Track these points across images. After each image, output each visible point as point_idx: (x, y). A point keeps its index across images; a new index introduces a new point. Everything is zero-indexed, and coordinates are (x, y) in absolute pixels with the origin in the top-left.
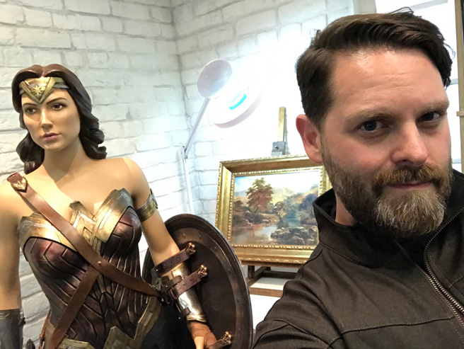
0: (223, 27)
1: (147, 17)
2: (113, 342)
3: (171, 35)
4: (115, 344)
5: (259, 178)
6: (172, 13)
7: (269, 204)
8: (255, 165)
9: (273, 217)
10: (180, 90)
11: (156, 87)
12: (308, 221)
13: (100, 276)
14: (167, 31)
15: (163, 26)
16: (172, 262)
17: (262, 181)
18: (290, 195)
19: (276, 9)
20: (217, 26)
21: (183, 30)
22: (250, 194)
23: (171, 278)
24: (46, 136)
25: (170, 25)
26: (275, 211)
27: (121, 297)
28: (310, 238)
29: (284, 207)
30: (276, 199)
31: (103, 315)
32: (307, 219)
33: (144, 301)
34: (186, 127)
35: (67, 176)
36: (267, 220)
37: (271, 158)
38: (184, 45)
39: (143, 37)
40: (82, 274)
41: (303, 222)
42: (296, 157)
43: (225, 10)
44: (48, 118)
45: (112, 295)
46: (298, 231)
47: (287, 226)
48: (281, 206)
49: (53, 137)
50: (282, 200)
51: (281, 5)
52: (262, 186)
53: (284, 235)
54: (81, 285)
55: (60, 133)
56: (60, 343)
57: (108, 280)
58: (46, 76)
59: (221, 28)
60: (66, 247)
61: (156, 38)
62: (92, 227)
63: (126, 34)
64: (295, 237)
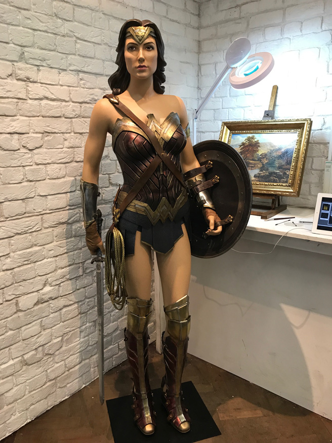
0: (239, 21)
1: (183, 7)
2: (162, 207)
3: (196, 25)
4: (163, 208)
5: (250, 135)
6: (199, 7)
7: (256, 154)
8: (250, 125)
9: (258, 163)
10: (196, 68)
11: (181, 62)
12: (283, 167)
13: (162, 163)
14: (194, 21)
15: (192, 16)
16: (196, 171)
17: (253, 138)
18: (272, 149)
19: (284, 9)
20: (235, 19)
21: (206, 21)
22: (242, 147)
23: (194, 181)
24: (140, 67)
25: (197, 17)
26: (260, 160)
27: (170, 180)
28: (284, 178)
29: (267, 157)
30: (261, 152)
31: (159, 188)
32: (283, 165)
33: (181, 188)
34: (197, 98)
35: (143, 99)
36: (253, 165)
37: (263, 121)
38: (205, 33)
39: (178, 23)
40: (151, 160)
41: (280, 168)
42: (281, 121)
43: (243, 7)
44: (143, 54)
45: (166, 177)
46: (275, 173)
47: (267, 170)
48: (264, 156)
49: (144, 68)
50: (266, 152)
51: (288, 7)
52: (252, 142)
53: (264, 176)
54: (150, 166)
55: (148, 67)
56: (131, 202)
57: (165, 168)
58: (145, 26)
59: (237, 21)
60: (146, 139)
61: (186, 25)
62: (160, 131)
63: (168, 18)
64: (272, 178)
